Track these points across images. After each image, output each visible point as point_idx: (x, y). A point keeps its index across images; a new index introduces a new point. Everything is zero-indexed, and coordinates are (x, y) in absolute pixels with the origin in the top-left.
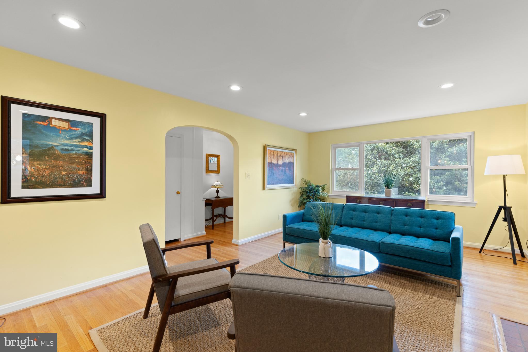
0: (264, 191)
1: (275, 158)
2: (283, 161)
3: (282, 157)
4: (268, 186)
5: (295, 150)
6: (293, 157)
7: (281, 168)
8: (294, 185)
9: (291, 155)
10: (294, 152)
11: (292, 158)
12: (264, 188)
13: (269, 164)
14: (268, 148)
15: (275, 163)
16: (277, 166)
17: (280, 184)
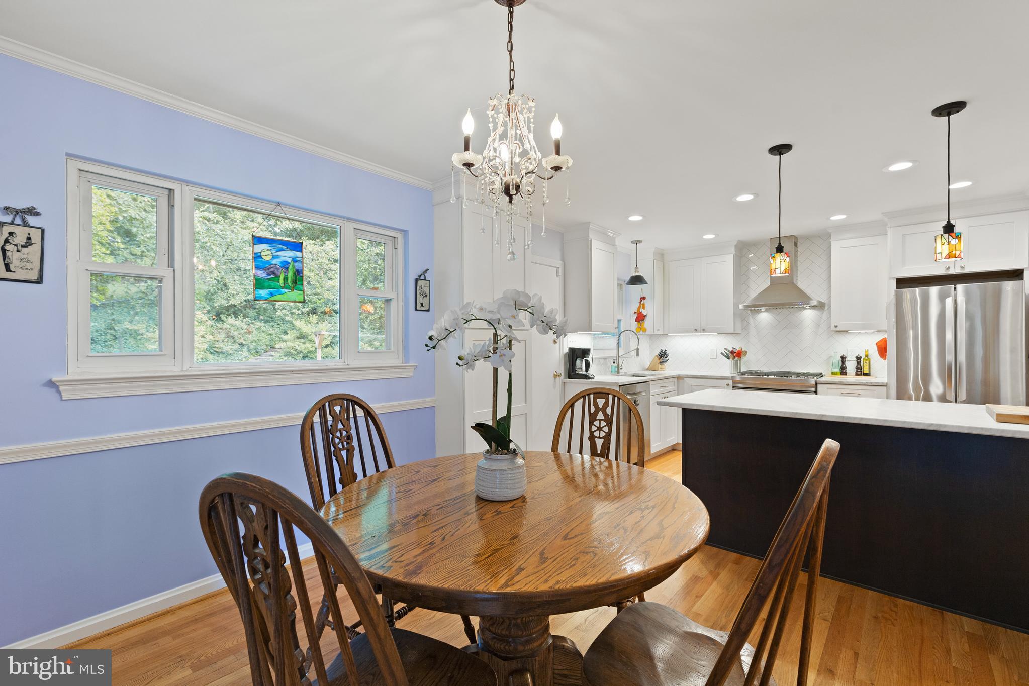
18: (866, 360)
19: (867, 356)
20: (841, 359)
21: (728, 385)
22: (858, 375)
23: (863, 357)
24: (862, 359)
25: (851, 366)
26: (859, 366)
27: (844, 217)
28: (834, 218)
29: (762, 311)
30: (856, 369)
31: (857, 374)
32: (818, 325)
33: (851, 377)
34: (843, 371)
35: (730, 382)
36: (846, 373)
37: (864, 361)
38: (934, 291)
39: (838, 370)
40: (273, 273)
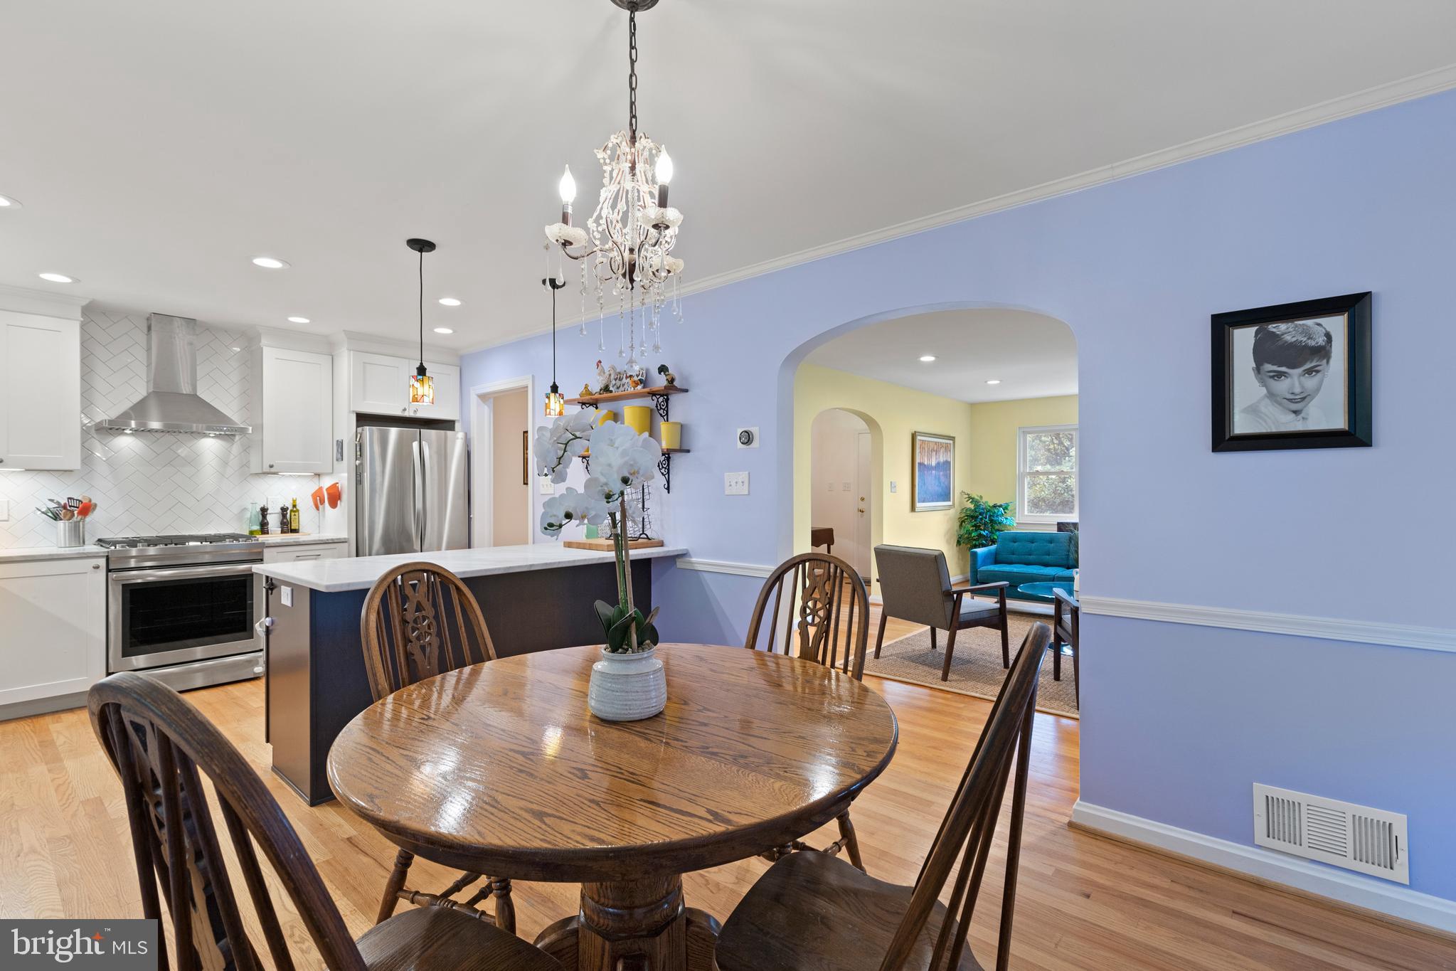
0: (914, 513)
1: (926, 454)
2: (936, 459)
3: (935, 453)
4: (919, 505)
5: (953, 438)
6: (950, 451)
7: (934, 472)
8: (950, 503)
9: (947, 448)
10: (951, 442)
11: (949, 453)
12: (913, 509)
13: (920, 464)
14: (919, 438)
15: (926, 463)
16: (929, 468)
17: (933, 501)
18: (294, 512)
19: (294, 506)
20: (260, 512)
21: (97, 567)
22: (285, 533)
23: (290, 508)
24: (289, 511)
25: (273, 520)
26: (285, 520)
27: (307, 321)
28: (292, 319)
29: (126, 434)
30: (281, 524)
31: (283, 532)
32: (224, 462)
33: (275, 536)
34: (264, 528)
35: (102, 562)
36: (268, 531)
37: (293, 514)
38: (393, 432)
39: (257, 527)
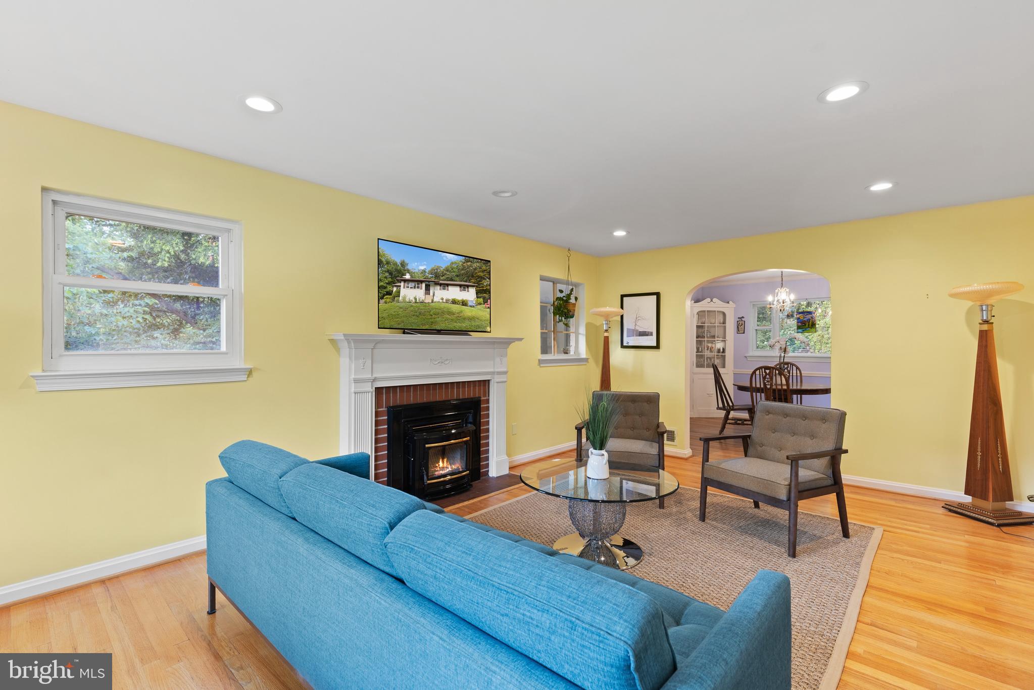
40: (804, 323)
